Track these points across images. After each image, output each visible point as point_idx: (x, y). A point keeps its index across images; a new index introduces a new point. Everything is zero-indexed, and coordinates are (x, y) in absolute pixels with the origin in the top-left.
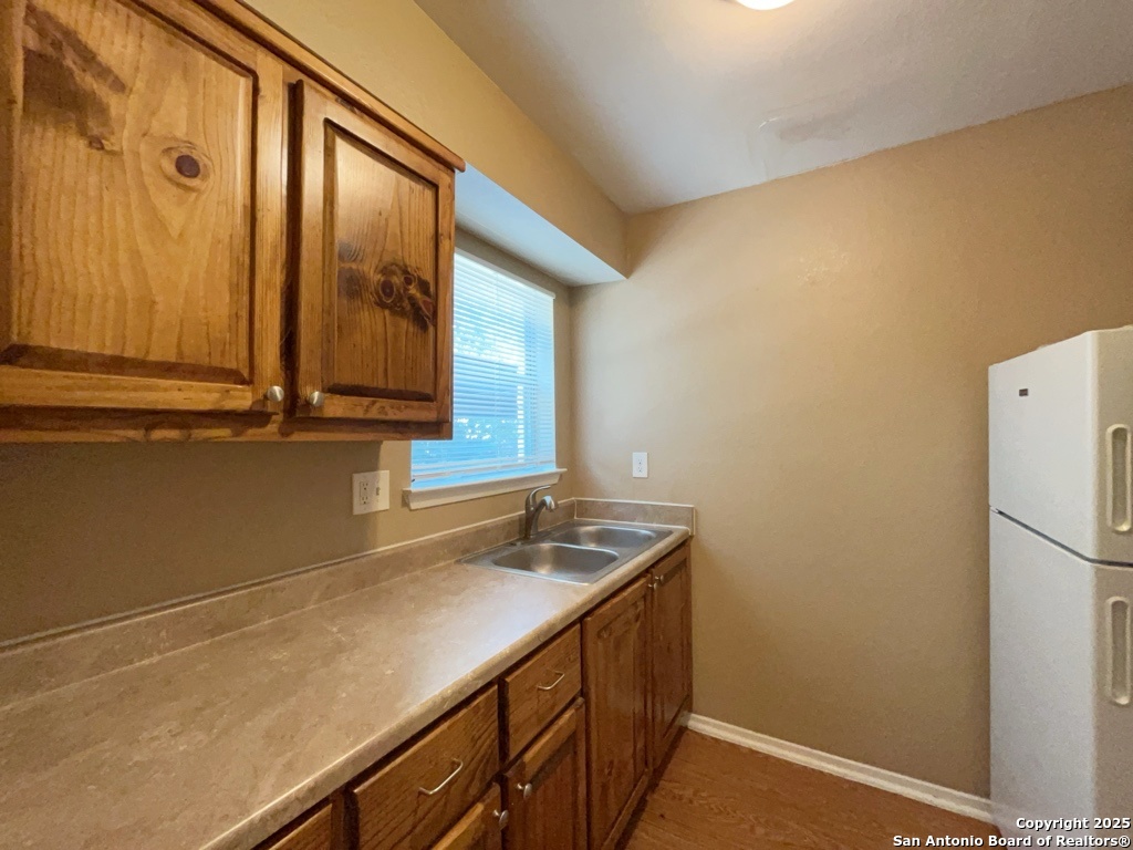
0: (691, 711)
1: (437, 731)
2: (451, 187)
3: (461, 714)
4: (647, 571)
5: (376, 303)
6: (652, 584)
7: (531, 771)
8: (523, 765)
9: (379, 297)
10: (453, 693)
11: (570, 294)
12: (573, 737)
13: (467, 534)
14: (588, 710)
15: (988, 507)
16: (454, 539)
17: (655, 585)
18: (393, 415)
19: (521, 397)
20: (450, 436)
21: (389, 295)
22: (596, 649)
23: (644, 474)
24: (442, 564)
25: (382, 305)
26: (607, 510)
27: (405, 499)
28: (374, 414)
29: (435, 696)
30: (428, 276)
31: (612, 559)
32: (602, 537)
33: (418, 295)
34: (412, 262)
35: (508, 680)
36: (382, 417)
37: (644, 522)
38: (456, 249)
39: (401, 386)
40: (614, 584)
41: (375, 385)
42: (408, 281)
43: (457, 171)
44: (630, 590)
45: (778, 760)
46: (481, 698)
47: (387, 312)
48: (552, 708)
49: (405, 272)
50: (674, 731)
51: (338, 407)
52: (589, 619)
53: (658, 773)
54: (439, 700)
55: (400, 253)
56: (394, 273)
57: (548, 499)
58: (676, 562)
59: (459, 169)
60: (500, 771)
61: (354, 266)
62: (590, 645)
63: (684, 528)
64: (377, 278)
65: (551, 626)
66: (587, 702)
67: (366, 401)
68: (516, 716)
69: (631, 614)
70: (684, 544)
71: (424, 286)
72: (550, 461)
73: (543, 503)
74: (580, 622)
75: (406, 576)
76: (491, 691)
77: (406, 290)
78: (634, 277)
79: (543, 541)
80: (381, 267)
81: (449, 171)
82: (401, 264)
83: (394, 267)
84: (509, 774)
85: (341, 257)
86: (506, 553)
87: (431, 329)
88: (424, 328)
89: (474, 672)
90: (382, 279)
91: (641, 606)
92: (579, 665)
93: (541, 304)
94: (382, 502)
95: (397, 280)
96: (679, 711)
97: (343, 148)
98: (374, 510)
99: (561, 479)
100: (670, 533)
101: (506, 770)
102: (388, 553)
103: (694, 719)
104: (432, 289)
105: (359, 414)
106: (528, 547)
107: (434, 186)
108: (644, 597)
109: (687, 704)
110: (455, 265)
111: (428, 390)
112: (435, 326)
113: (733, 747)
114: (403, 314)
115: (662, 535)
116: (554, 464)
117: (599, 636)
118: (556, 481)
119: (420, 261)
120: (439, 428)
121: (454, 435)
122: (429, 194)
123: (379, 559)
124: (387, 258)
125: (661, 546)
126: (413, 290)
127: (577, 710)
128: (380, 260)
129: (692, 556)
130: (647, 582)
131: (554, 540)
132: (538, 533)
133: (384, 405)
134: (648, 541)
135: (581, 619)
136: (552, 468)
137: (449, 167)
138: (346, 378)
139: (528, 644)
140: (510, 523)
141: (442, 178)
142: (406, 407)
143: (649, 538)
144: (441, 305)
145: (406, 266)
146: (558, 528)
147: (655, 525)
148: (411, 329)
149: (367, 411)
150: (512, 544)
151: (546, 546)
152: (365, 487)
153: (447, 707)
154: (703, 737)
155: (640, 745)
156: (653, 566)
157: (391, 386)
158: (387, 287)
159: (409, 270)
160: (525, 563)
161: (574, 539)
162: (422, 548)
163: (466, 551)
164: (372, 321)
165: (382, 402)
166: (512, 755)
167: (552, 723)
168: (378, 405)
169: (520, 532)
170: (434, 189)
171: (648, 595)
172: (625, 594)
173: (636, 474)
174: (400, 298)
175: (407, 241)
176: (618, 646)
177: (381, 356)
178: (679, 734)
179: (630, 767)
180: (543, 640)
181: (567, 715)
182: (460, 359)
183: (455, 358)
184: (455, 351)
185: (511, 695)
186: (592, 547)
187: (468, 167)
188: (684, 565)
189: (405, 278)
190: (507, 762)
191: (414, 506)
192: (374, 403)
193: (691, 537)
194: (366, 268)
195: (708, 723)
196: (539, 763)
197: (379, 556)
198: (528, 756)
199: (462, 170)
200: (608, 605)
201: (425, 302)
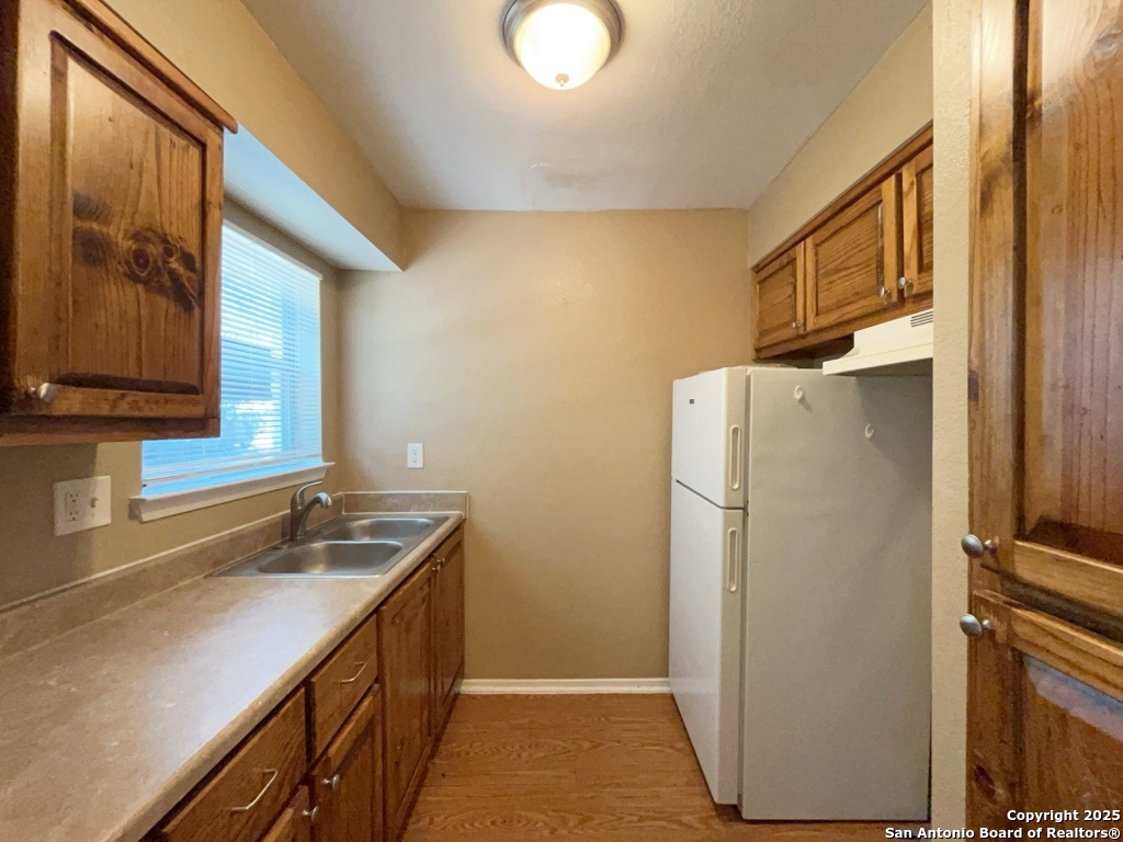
0: (463, 678)
1: (249, 745)
2: (221, 148)
3: (270, 724)
4: (430, 556)
5: (125, 274)
6: (436, 567)
7: (335, 764)
8: (329, 760)
9: (130, 268)
10: (264, 704)
11: (339, 278)
12: (371, 723)
13: (218, 543)
14: (384, 695)
15: (671, 478)
16: (203, 551)
17: (439, 567)
18: (151, 411)
19: (278, 385)
20: (216, 433)
21: (143, 267)
22: (389, 635)
23: (420, 464)
24: (188, 581)
25: (135, 279)
26: (378, 503)
27: (134, 509)
28: (123, 409)
29: (246, 711)
30: (193, 247)
31: (396, 550)
32: (377, 529)
33: (182, 270)
34: (173, 231)
35: (313, 680)
36: (136, 413)
37: (418, 510)
38: (225, 221)
39: (159, 377)
40: (405, 571)
41: (125, 375)
42: (168, 252)
43: (226, 130)
44: (417, 575)
45: (536, 696)
46: (289, 704)
47: (140, 287)
48: (354, 700)
49: (165, 240)
50: (450, 700)
51: (75, 401)
52: (384, 607)
53: (438, 740)
54: (250, 713)
55: (158, 218)
56: (147, 240)
57: (323, 496)
58: (453, 545)
59: (228, 128)
60: (308, 772)
61: (95, 226)
62: (386, 632)
63: (458, 512)
64: (126, 245)
65: (353, 620)
66: (383, 689)
67: (112, 394)
68: (321, 714)
69: (419, 596)
70: (459, 527)
71: (187, 260)
72: (316, 455)
73: (318, 500)
74: (376, 612)
75: (138, 603)
76: (299, 694)
77: (165, 262)
78: (412, 270)
79: (312, 542)
80: (132, 230)
81: (217, 130)
82: (160, 230)
83: (149, 234)
84: (316, 772)
85: (78, 212)
86: (269, 560)
87: (197, 311)
88: (188, 308)
89: (282, 678)
90: (134, 247)
91: (426, 587)
92: (375, 655)
93: (307, 285)
94: (101, 516)
95: (154, 250)
96: (454, 681)
97: (75, 71)
98: (89, 527)
99: (327, 473)
100: (446, 518)
101: (313, 767)
102: (110, 578)
103: (467, 684)
104: (198, 265)
105: (105, 410)
106: (296, 550)
107: (203, 146)
108: (429, 579)
109: (460, 674)
110: (224, 238)
111: (194, 382)
112: (202, 308)
113: (501, 697)
114: (161, 290)
115: (439, 521)
116: (320, 458)
117: (393, 623)
118: (322, 475)
119: (183, 229)
120: (205, 424)
121: (222, 433)
122: (195, 152)
123: (97, 588)
124: (140, 222)
125: (442, 531)
126: (174, 264)
127: (375, 696)
128: (132, 224)
129: (465, 537)
130: (431, 567)
131: (325, 538)
132: (306, 533)
133: (136, 398)
134: (425, 529)
135: (376, 611)
136: (319, 463)
137: (218, 124)
138: (84, 367)
139: (331, 642)
140: (272, 525)
141: (210, 135)
142: (167, 401)
143: (427, 526)
144: (209, 283)
145: (165, 235)
146: (326, 526)
147: (430, 513)
148: (172, 310)
149: (114, 405)
150: (275, 548)
151: (318, 545)
152: (72, 499)
153: (258, 720)
154: (473, 697)
155: (425, 719)
156: (434, 551)
157: (146, 376)
158: (140, 258)
159: (169, 238)
160: (294, 566)
161: (346, 535)
162: (158, 566)
163: (217, 563)
164: (121, 298)
165: (132, 396)
166: (319, 751)
167: (352, 714)
168: (129, 398)
169: (283, 535)
170: (200, 148)
171: (431, 579)
172: (414, 579)
173: (411, 464)
174: (158, 271)
175: (166, 203)
176: (408, 630)
177: (133, 341)
178: (453, 700)
179: (418, 737)
180: (345, 635)
181: (366, 703)
182: (228, 344)
183: (223, 343)
184: (223, 335)
185: (318, 694)
186: (366, 541)
187: (240, 128)
188: (459, 546)
189: (165, 249)
190: (313, 761)
191: (146, 517)
192: (123, 396)
193: (464, 520)
194: (112, 231)
195: (475, 684)
196: (343, 753)
197: (95, 584)
198: (332, 751)
199: (234, 131)
200: (400, 592)
201: (189, 279)
